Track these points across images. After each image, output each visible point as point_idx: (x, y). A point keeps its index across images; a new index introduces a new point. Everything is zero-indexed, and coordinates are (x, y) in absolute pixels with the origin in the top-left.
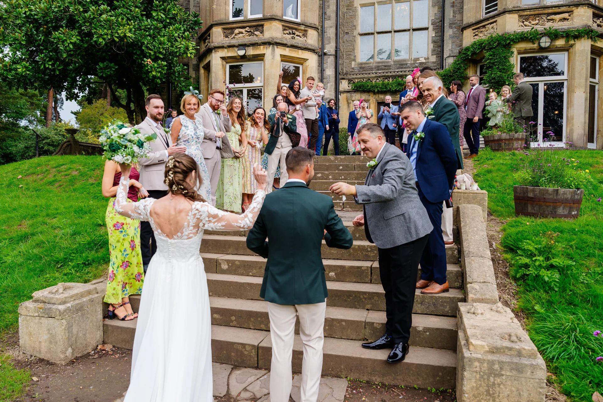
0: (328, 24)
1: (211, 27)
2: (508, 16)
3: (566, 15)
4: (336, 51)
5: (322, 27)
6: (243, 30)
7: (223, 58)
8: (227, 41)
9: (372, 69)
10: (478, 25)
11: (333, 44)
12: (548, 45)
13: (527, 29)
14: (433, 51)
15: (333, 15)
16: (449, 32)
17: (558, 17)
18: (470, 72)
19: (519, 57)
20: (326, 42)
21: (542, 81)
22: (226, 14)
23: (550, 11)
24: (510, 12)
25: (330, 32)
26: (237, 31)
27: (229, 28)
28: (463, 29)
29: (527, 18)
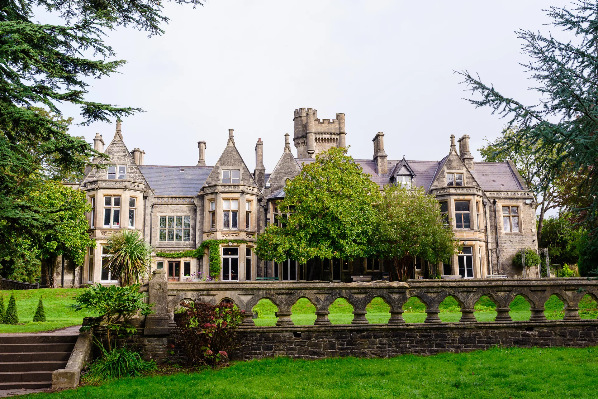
0: (146, 228)
1: (95, 229)
2: (218, 232)
3: (237, 234)
4: (151, 240)
5: (144, 230)
6: (111, 232)
7: (100, 244)
8: (103, 236)
9: (165, 245)
10: (208, 233)
11: (149, 237)
12: (231, 245)
13: (224, 238)
14: (192, 239)
15: (149, 225)
16: (198, 233)
17: (235, 235)
18: (206, 251)
19: (222, 248)
20: (145, 236)
21: (230, 257)
22: (102, 224)
23: (232, 232)
24: (218, 231)
25: (148, 232)
26: (108, 232)
27: (104, 231)
28: (204, 233)
29: (224, 234)
